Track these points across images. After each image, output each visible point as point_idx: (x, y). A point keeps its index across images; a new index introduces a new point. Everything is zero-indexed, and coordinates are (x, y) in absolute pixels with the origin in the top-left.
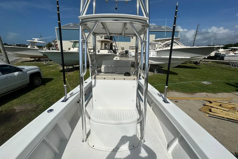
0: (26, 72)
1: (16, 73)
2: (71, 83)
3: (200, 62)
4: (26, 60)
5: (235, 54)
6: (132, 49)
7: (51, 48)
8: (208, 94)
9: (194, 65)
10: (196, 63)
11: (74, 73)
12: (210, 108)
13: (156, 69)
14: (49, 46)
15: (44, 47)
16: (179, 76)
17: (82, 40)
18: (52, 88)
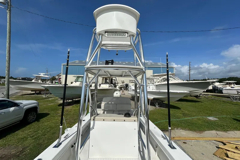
0: (23, 107)
1: (12, 109)
2: (67, 120)
3: (200, 95)
4: (26, 93)
5: (232, 87)
6: (132, 83)
7: (54, 82)
8: (218, 132)
9: (195, 99)
10: (197, 96)
11: (73, 107)
12: (225, 151)
13: (157, 103)
14: (53, 79)
15: (48, 81)
16: (182, 111)
17: (85, 84)
18: (45, 126)
